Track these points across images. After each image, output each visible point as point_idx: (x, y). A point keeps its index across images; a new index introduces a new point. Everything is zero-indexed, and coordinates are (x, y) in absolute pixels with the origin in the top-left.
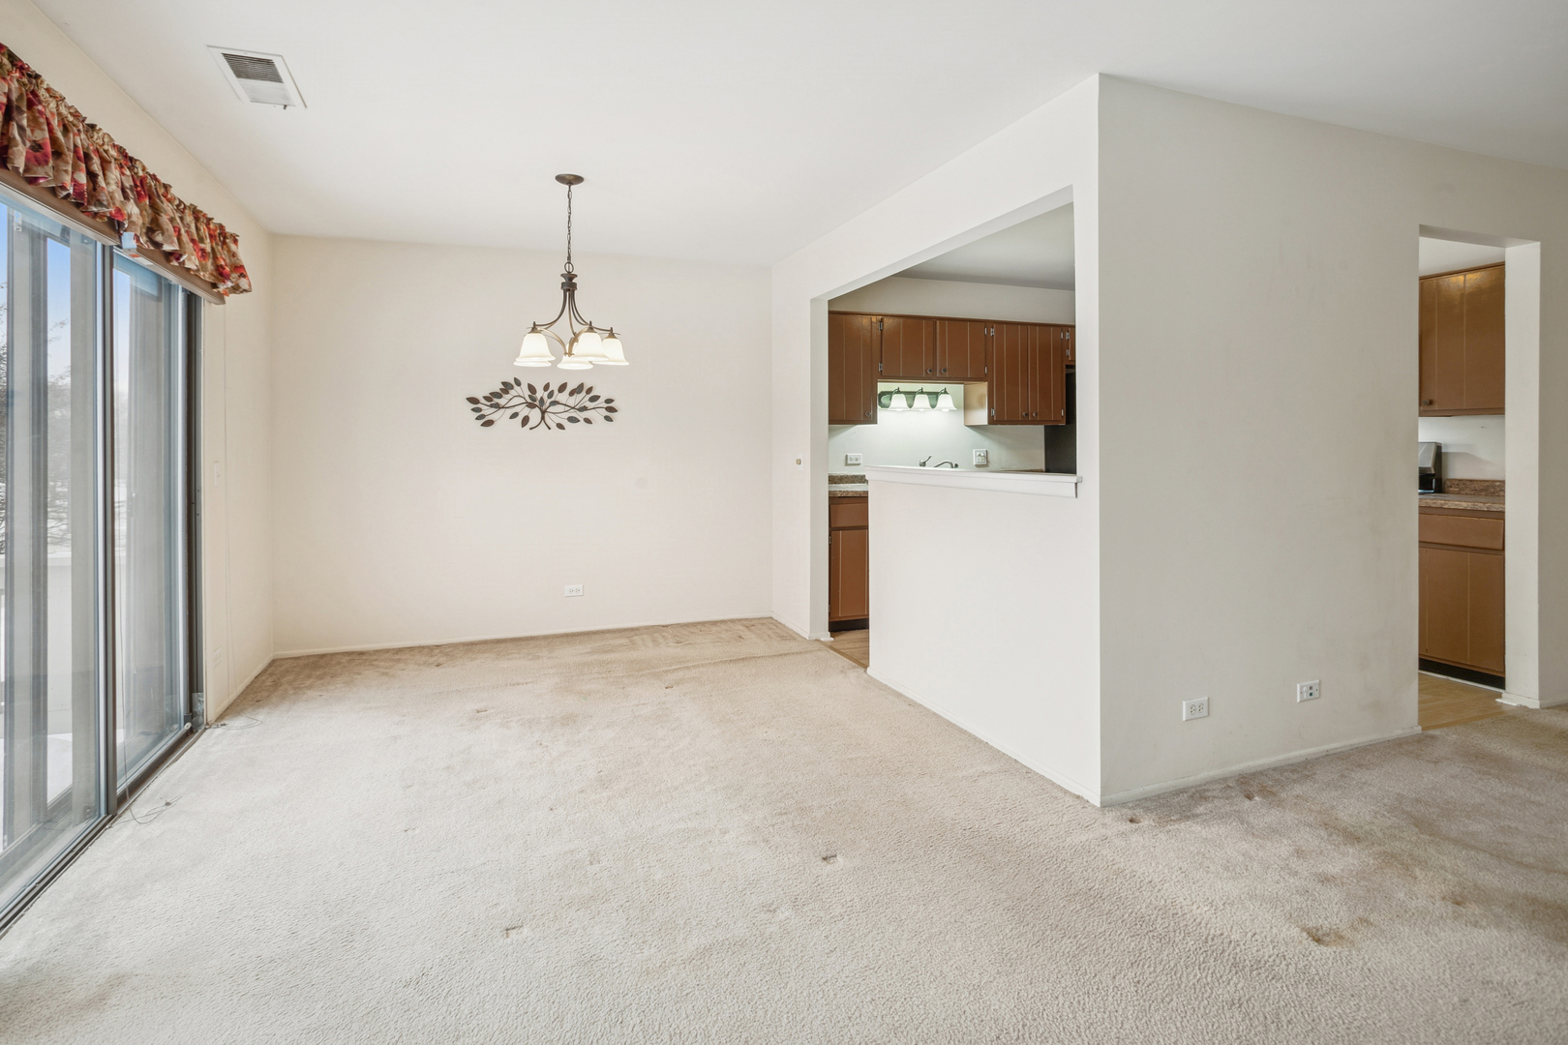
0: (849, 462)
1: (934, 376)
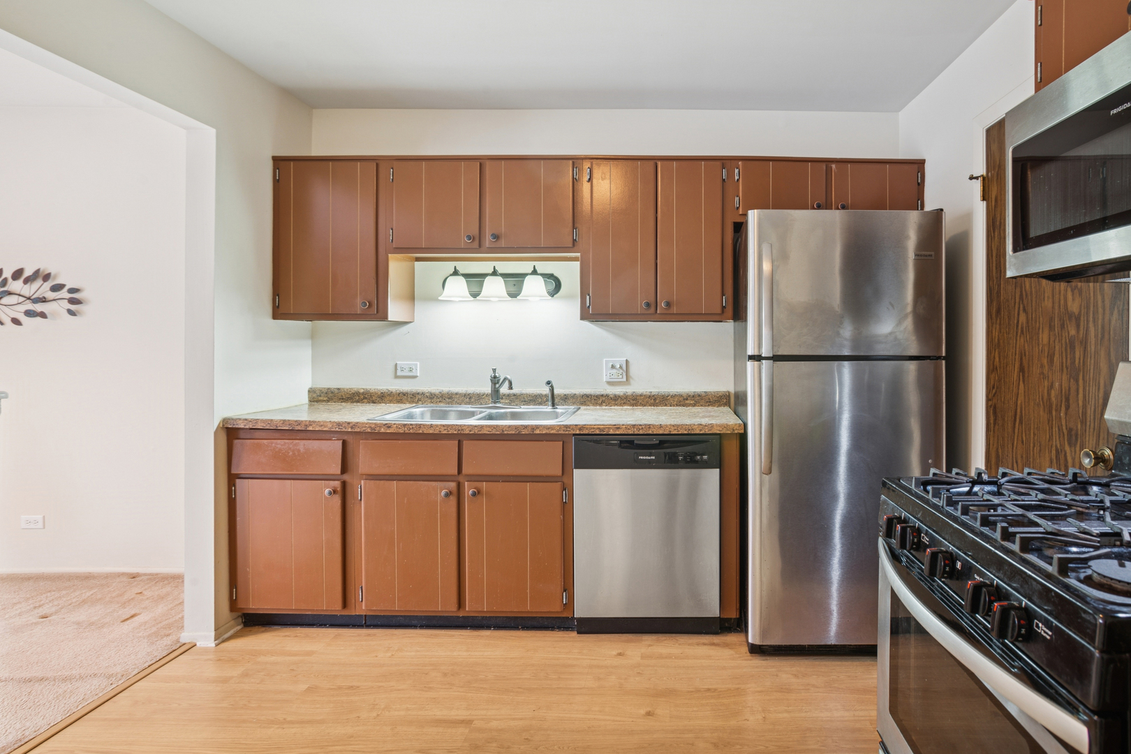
0: (399, 373)
1: (480, 246)
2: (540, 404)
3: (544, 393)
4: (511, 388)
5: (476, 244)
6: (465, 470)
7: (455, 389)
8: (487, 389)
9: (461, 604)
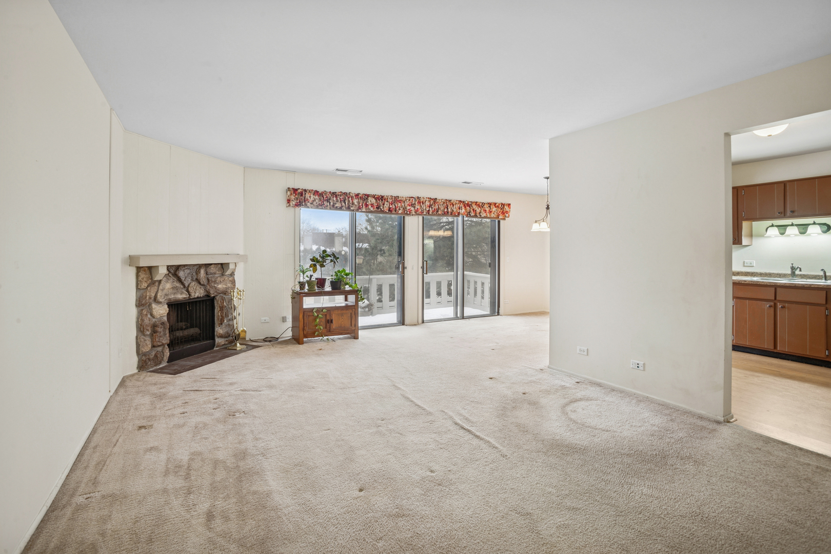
0: (745, 265)
1: (785, 216)
2: (819, 279)
3: (821, 275)
4: (800, 270)
5: (783, 215)
6: (778, 298)
7: (772, 272)
8: (789, 272)
9: (775, 347)
